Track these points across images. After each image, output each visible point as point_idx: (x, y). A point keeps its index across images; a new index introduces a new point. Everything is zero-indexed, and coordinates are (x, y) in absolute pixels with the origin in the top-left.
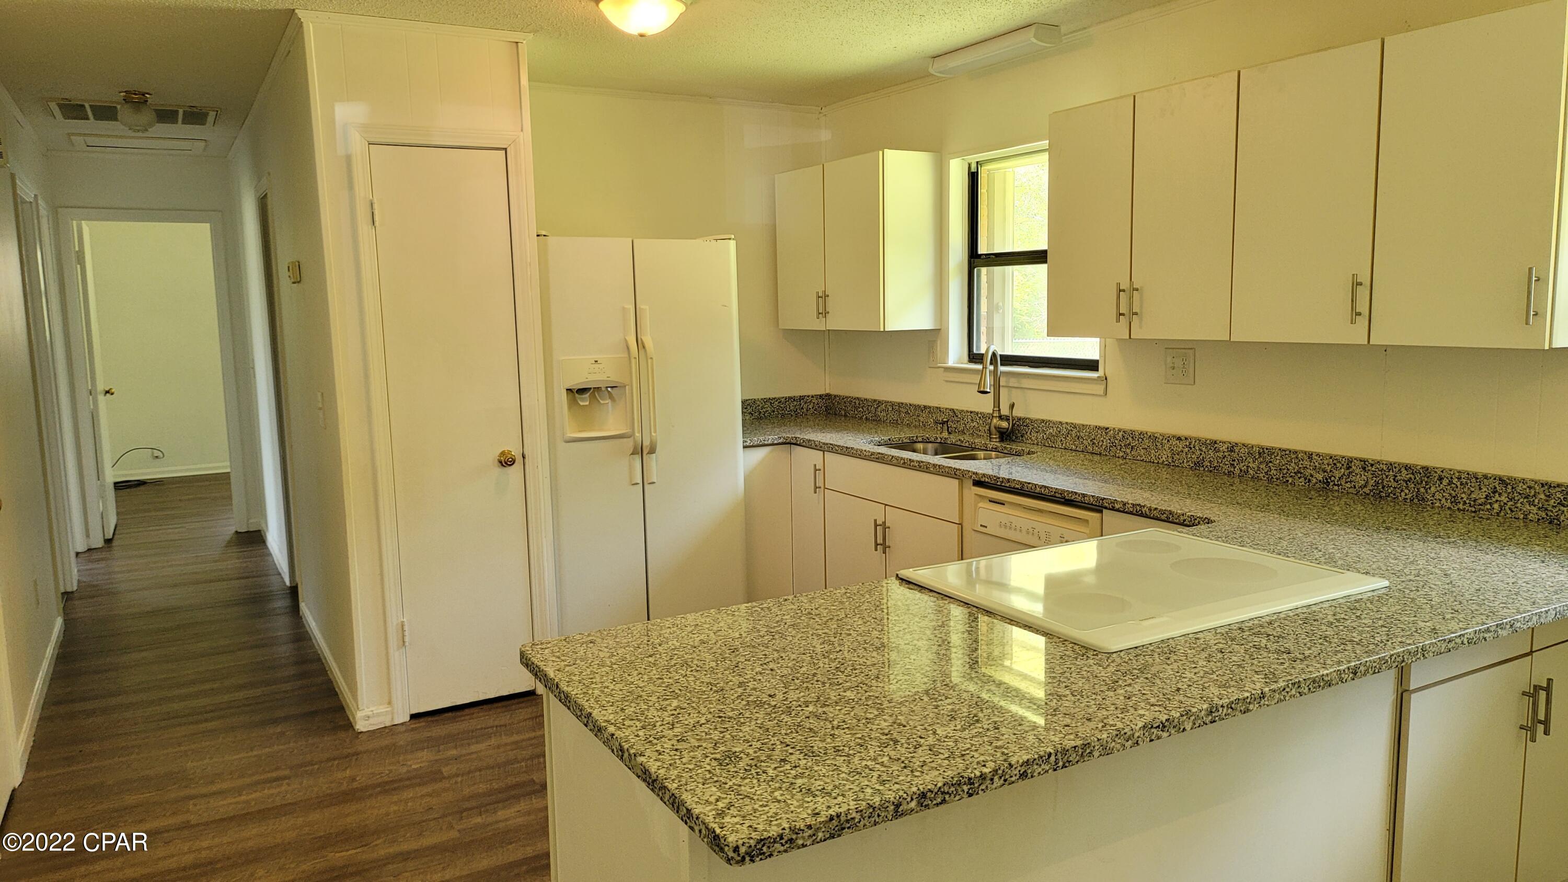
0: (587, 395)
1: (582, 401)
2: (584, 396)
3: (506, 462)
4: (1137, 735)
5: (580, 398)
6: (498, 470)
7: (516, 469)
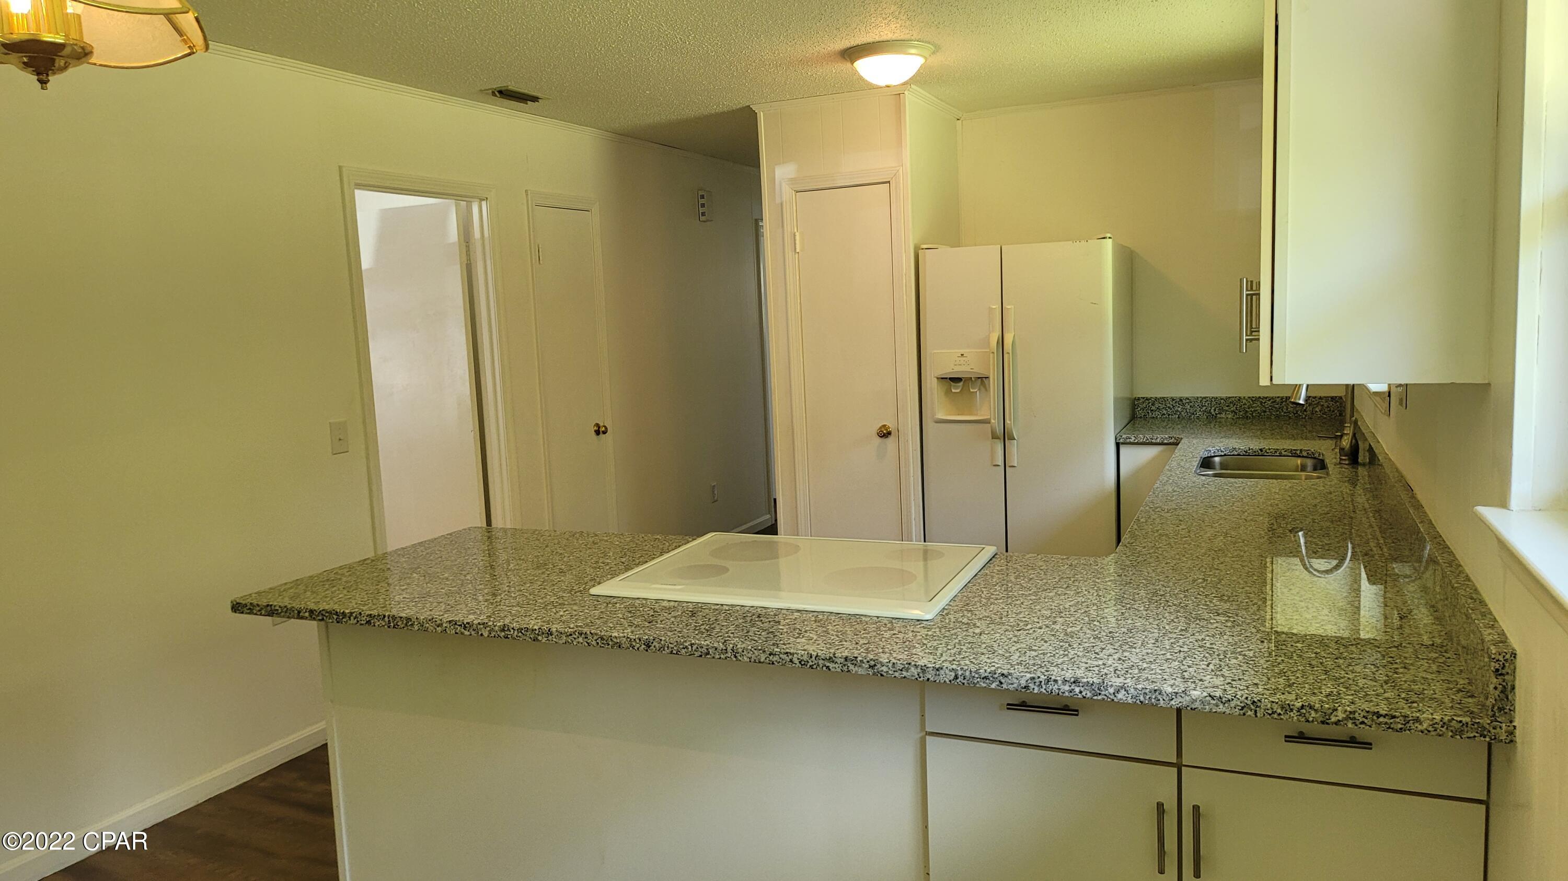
0: (961, 384)
1: (955, 389)
2: (958, 384)
3: (885, 434)
4: (445, 625)
5: (954, 386)
6: (879, 440)
7: (890, 441)
